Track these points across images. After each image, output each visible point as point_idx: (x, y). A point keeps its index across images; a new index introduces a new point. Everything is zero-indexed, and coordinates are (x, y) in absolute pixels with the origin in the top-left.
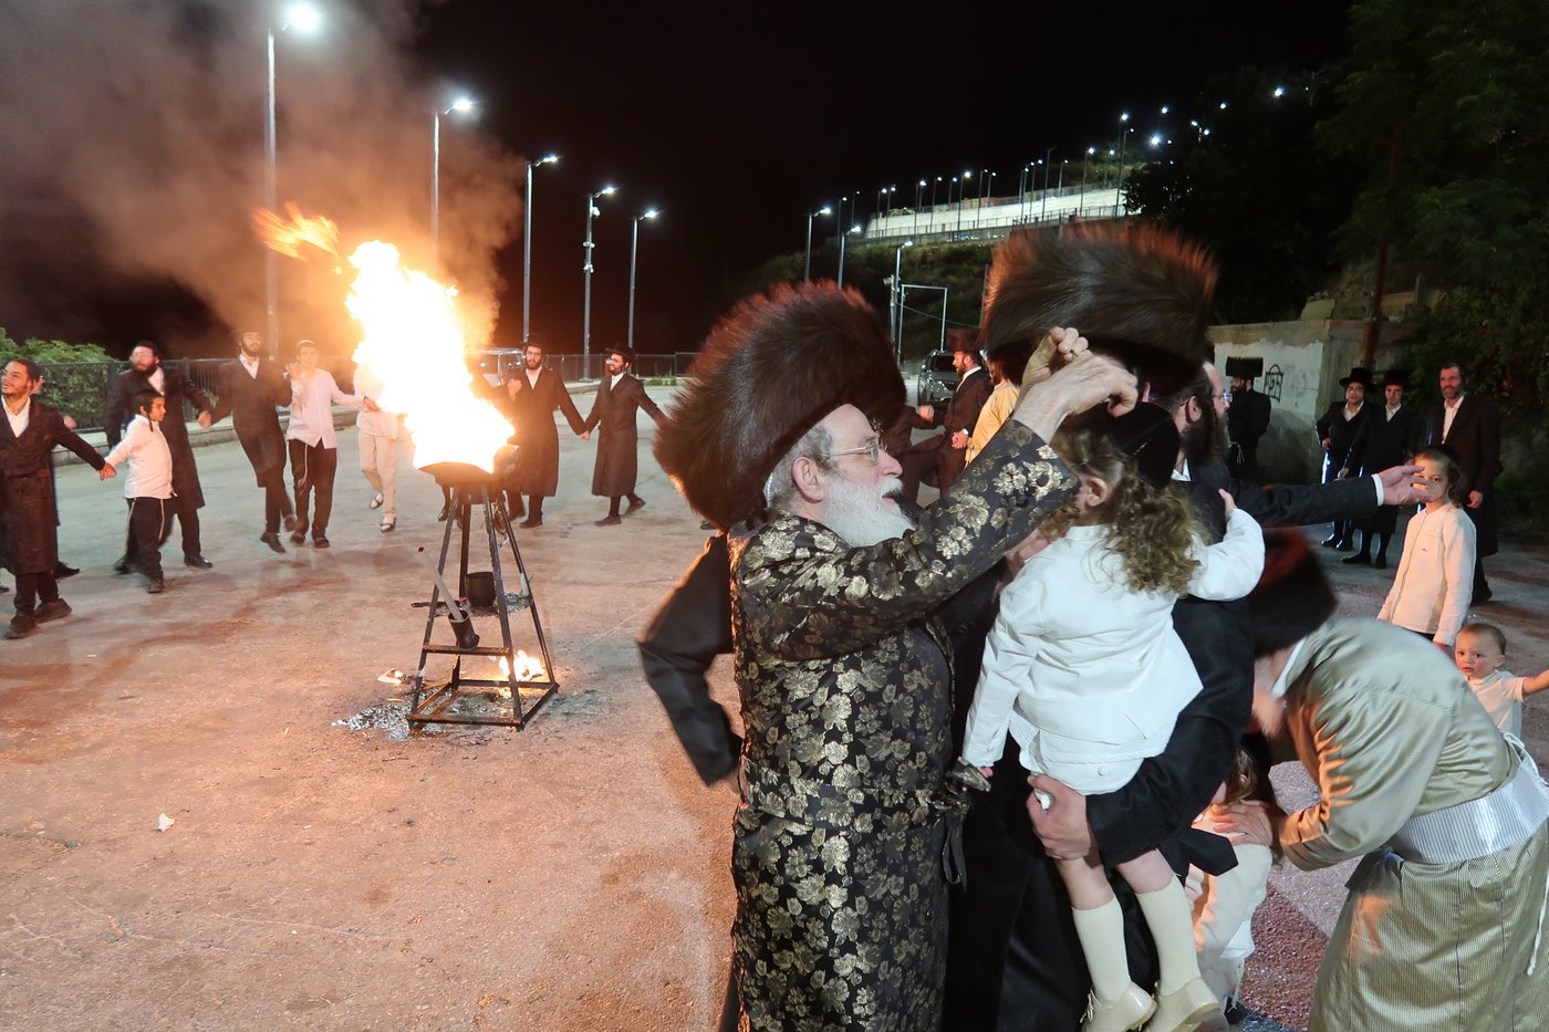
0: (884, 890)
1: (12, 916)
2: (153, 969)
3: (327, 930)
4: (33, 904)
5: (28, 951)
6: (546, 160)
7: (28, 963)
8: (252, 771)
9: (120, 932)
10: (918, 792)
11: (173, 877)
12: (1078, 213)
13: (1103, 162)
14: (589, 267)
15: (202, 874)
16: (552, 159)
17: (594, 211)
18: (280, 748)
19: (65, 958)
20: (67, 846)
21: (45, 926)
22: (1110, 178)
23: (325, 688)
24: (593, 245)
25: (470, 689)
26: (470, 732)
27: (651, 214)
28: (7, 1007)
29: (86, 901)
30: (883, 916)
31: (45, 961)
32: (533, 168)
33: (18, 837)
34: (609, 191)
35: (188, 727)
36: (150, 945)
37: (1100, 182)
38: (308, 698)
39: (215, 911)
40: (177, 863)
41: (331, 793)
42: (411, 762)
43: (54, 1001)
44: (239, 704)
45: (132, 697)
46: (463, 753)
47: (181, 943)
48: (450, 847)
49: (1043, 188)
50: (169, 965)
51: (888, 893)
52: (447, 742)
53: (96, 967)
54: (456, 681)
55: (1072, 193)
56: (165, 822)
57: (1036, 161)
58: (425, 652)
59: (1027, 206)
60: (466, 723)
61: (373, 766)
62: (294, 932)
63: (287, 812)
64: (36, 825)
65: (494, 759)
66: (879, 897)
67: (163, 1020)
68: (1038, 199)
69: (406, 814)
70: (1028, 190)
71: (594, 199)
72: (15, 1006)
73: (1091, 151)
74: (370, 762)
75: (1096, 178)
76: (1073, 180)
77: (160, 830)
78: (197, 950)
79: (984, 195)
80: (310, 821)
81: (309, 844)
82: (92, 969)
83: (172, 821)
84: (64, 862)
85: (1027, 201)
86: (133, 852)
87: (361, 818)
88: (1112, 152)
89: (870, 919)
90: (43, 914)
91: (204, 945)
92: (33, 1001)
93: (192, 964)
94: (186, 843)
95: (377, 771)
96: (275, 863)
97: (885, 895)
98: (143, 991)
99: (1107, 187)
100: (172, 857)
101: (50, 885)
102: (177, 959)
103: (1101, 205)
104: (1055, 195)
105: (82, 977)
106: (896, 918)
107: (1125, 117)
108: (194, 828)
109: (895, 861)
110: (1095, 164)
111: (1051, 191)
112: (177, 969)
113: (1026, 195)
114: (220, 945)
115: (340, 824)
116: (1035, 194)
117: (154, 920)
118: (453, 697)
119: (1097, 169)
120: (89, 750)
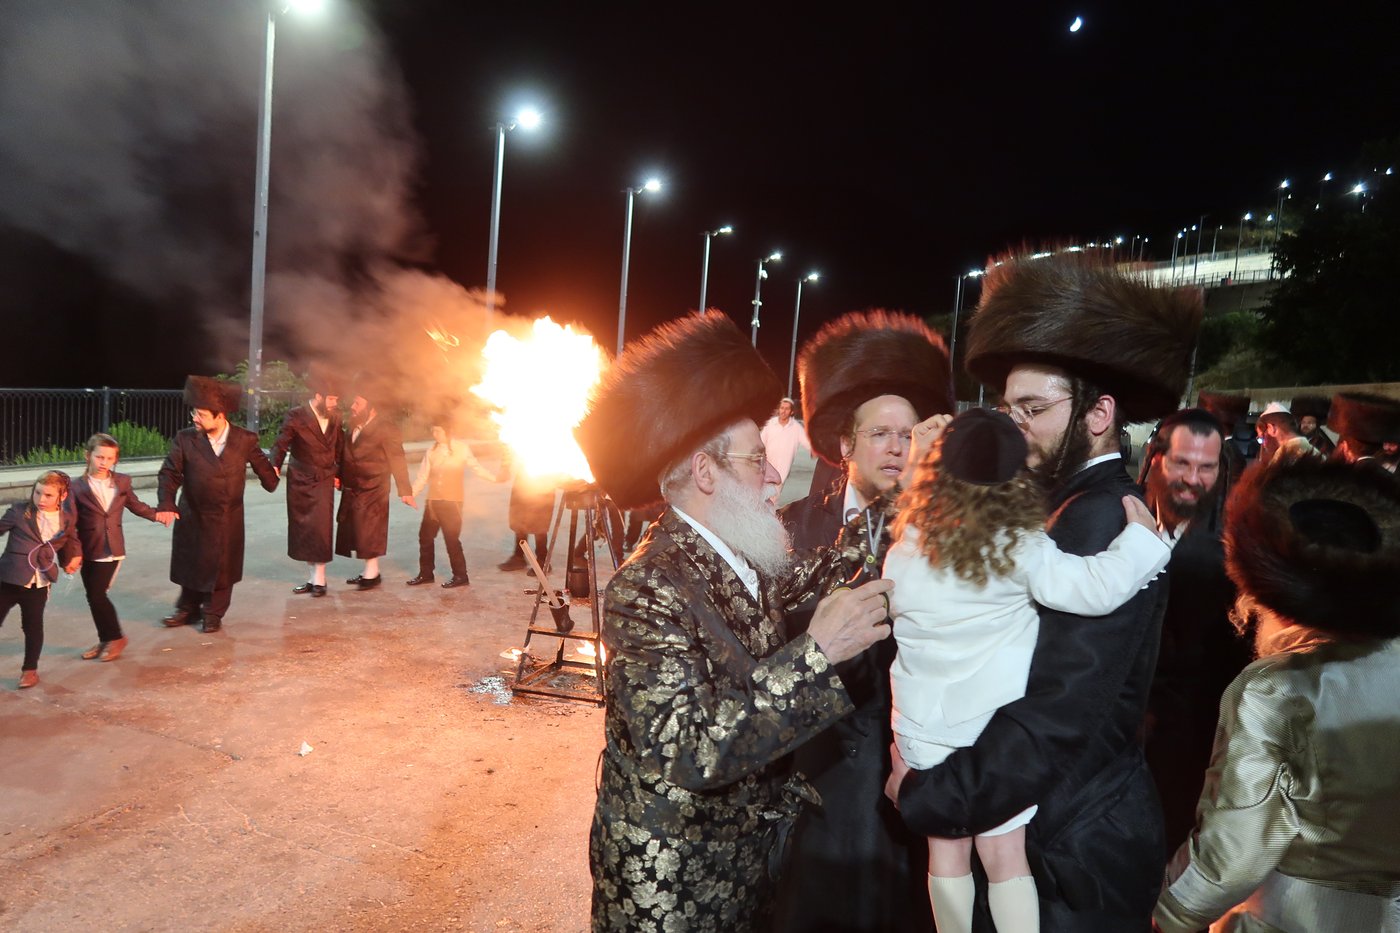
0: (712, 894)
1: (179, 805)
2: (264, 859)
3: (399, 848)
4: (196, 799)
5: (182, 833)
6: (722, 230)
7: (180, 842)
8: (382, 717)
9: (250, 828)
10: (749, 807)
11: (300, 791)
12: (1232, 277)
13: (1260, 228)
14: (756, 322)
15: (321, 792)
16: (727, 230)
17: (763, 274)
18: (408, 701)
19: (206, 842)
20: (233, 758)
21: (199, 816)
22: (1267, 242)
23: (457, 658)
24: (760, 304)
25: (571, 669)
26: (560, 704)
27: (814, 277)
28: (156, 872)
29: (232, 802)
30: (711, 917)
31: (192, 842)
32: (711, 237)
33: (202, 748)
34: (776, 256)
35: (346, 678)
36: (267, 841)
37: (1255, 247)
38: (442, 664)
39: (321, 822)
40: (306, 781)
41: (436, 741)
42: (506, 723)
43: (188, 873)
44: (388, 664)
45: (311, 651)
46: (549, 720)
47: (289, 843)
48: (515, 795)
49: (1196, 253)
50: (277, 857)
51: (716, 896)
52: (539, 711)
53: (224, 852)
54: (560, 662)
55: (1227, 257)
56: (306, 749)
57: (1189, 228)
58: (530, 632)
59: (1179, 269)
60: (559, 696)
61: (475, 724)
62: (374, 846)
63: (398, 753)
64: (217, 740)
65: (573, 728)
66: (707, 901)
67: (259, 899)
68: (1191, 263)
69: (487, 765)
70: (1181, 254)
71: (763, 264)
72: (162, 872)
73: (1248, 217)
74: (474, 720)
75: (1253, 242)
76: (1228, 245)
77: (300, 755)
78: (299, 849)
79: (1136, 259)
80: (413, 761)
81: (407, 779)
82: (221, 853)
83: (310, 749)
84: (227, 770)
85: (1179, 265)
86: (277, 769)
87: (453, 764)
88: (1270, 218)
89: (698, 920)
90: (200, 807)
91: (305, 846)
92: (174, 870)
93: (292, 859)
94: (316, 767)
95: (477, 728)
96: (376, 791)
97: (713, 899)
98: (251, 875)
99: (1264, 251)
100: (304, 777)
101: (212, 786)
102: (283, 854)
103: (1257, 268)
104: (1209, 259)
105: (214, 858)
106: (724, 917)
107: (1284, 185)
108: (325, 756)
109: (724, 868)
110: (1252, 230)
111: (1205, 255)
112: (281, 862)
113: (1180, 259)
114: (317, 848)
115: (435, 766)
116: (1188, 258)
117: (276, 823)
118: (555, 675)
119: (1254, 235)
120: (269, 689)
